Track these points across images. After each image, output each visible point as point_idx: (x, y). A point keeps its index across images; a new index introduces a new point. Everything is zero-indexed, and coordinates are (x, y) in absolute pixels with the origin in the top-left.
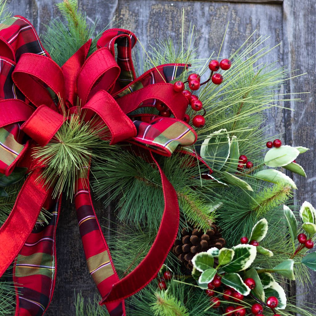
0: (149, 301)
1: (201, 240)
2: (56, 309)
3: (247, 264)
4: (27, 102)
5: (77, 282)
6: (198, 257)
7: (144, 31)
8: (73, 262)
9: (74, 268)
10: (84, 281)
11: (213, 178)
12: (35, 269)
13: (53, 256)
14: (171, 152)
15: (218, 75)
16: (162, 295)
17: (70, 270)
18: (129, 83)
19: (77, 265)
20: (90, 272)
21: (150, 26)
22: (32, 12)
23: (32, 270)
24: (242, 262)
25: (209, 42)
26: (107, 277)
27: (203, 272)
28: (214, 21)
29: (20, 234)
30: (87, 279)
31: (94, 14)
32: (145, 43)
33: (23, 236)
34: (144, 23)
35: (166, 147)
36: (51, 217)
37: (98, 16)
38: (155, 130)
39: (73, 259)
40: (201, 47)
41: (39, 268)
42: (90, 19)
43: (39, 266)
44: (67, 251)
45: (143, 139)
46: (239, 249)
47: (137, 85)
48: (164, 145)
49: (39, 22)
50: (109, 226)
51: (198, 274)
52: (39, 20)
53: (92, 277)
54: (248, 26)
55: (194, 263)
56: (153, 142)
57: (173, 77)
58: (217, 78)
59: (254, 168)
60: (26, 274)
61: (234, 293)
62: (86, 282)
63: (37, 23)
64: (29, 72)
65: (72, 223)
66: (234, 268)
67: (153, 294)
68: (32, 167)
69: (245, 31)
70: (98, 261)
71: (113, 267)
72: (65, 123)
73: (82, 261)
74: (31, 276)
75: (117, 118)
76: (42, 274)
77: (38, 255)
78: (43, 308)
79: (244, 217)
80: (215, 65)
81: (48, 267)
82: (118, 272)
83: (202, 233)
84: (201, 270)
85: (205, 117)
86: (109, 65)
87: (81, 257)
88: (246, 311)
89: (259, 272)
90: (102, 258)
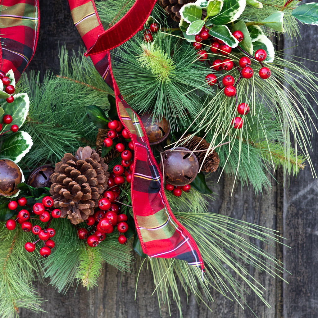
0: (135, 54)
2: (40, 62)
3: (236, 16)
5: (60, 35)
6: (186, 8)
8: (57, 14)
9: (58, 20)
10: (68, 34)
12: (18, 20)
13: (36, 7)
16: (148, 47)
17: (54, 22)
19: (61, 17)
20: (75, 23)
23: (15, 21)
24: (231, 14)
26: (92, 29)
27: (191, 23)
30: (71, 31)
39: (56, 11)
41: (21, 19)
43: (22, 17)
44: (50, 3)
51: (186, 25)
55: (181, 14)
60: (9, 24)
61: (221, 45)
62: (70, 35)
66: (222, 20)
67: (139, 46)
70: (83, 12)
71: (99, 18)
73: (66, 13)
74: (14, 27)
76: (25, 25)
77: (21, 6)
78: (27, 60)
81: (31, 18)
82: (103, 24)
84: (188, 22)
87: (64, 9)
88: (234, 64)
89: (248, 24)
90: (87, 9)
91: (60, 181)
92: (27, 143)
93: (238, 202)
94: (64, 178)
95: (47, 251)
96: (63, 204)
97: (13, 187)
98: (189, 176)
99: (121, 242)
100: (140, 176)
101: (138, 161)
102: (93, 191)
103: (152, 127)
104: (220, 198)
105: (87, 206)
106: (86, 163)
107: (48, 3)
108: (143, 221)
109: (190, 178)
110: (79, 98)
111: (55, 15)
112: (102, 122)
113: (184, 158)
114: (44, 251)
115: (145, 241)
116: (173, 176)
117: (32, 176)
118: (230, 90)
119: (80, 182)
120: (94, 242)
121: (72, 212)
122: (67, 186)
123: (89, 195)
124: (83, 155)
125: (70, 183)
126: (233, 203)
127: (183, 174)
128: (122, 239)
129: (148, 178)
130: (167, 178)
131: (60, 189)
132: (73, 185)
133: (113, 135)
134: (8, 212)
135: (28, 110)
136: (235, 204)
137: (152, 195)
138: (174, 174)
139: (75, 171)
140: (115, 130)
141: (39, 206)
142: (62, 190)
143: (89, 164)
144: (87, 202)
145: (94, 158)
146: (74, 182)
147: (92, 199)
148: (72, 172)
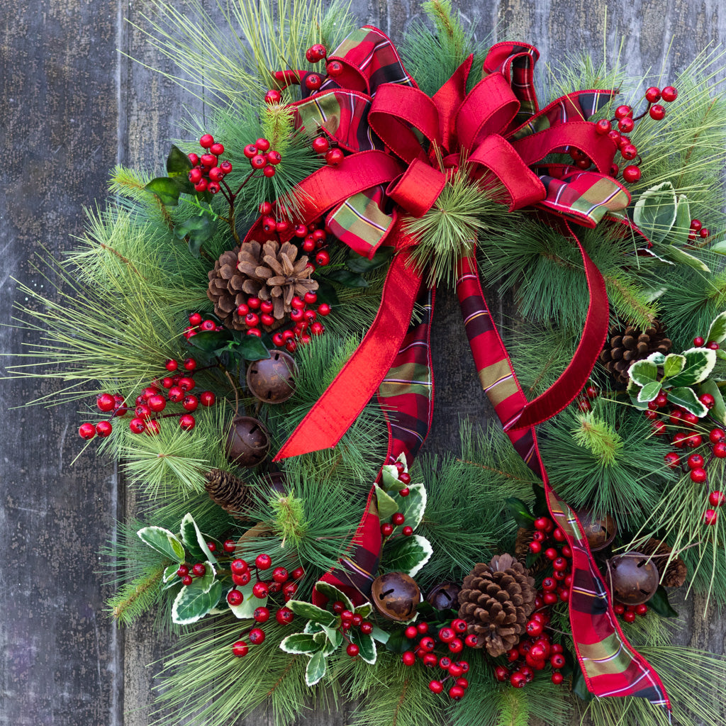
0: (569, 429)
1: (637, 343)
3: (703, 374)
4: (387, 151)
5: (458, 403)
6: (637, 367)
7: (544, 29)
8: (452, 375)
9: (454, 383)
10: (468, 402)
11: (653, 254)
12: (407, 386)
13: (429, 367)
14: (597, 222)
15: (659, 108)
16: (587, 419)
18: (529, 117)
19: (458, 378)
20: (485, 388)
21: (553, 22)
22: (377, 7)
23: (402, 388)
24: (697, 372)
25: (641, 44)
26: (508, 396)
27: (643, 387)
28: (648, 10)
29: (391, 339)
31: (470, 7)
32: (546, 49)
33: (396, 342)
34: (544, 19)
35: (589, 215)
36: (422, 312)
37: (476, 11)
38: (572, 191)
39: (452, 370)
40: (629, 51)
41: (410, 384)
42: (464, 16)
43: (411, 382)
44: (443, 359)
45: (556, 204)
46: (692, 354)
47: (540, 120)
48: (586, 214)
49: (389, 23)
50: (502, 323)
51: (636, 389)
52: (389, 20)
53: (487, 396)
54: (700, 17)
55: (630, 375)
56: (571, 209)
57: (594, 110)
58: (657, 112)
59: (711, 237)
60: (395, 392)
61: (684, 414)
63: (387, 24)
64: (393, 112)
65: (448, 318)
66: (684, 380)
67: (573, 418)
68: (400, 244)
69: (696, 24)
70: (495, 374)
71: (517, 381)
72: (448, 184)
73: (465, 373)
75: (518, 175)
76: (417, 392)
77: (409, 367)
78: (422, 440)
79: (698, 307)
80: (654, 94)
81: (423, 383)
82: (523, 389)
83: (639, 332)
84: (640, 385)
85: (640, 167)
86: (505, 100)
87: (463, 368)
88: (703, 439)
89: (720, 384)
90: (501, 369)
91: (474, 599)
92: (425, 551)
93: (715, 635)
94: (478, 595)
95: (459, 692)
96: (479, 629)
97: (411, 607)
98: (647, 590)
99: (556, 682)
100: (581, 590)
101: (577, 570)
102: (518, 612)
103: (591, 526)
104: (689, 629)
105: (512, 631)
106: (506, 576)
107: (440, 360)
108: (588, 650)
109: (647, 594)
110: (490, 489)
111: (450, 376)
112: (527, 520)
113: (639, 566)
114: (456, 691)
115: (590, 676)
116: (625, 591)
117: (431, 596)
118: (698, 474)
119: (501, 599)
120: (521, 681)
121: (492, 638)
122: (483, 604)
123: (514, 616)
124: (500, 566)
125: (488, 601)
126: (707, 637)
127: (639, 588)
128: (557, 678)
129: (590, 593)
130: (616, 593)
131: (474, 609)
132: (492, 603)
133: (540, 537)
134: (404, 642)
135: (424, 507)
136: (710, 638)
137: (598, 617)
138: (627, 589)
139: (493, 585)
140: (543, 531)
141: (449, 631)
142: (478, 610)
143: (511, 576)
144: (511, 625)
145: (517, 569)
146: (493, 600)
147: (517, 623)
148: (488, 587)
